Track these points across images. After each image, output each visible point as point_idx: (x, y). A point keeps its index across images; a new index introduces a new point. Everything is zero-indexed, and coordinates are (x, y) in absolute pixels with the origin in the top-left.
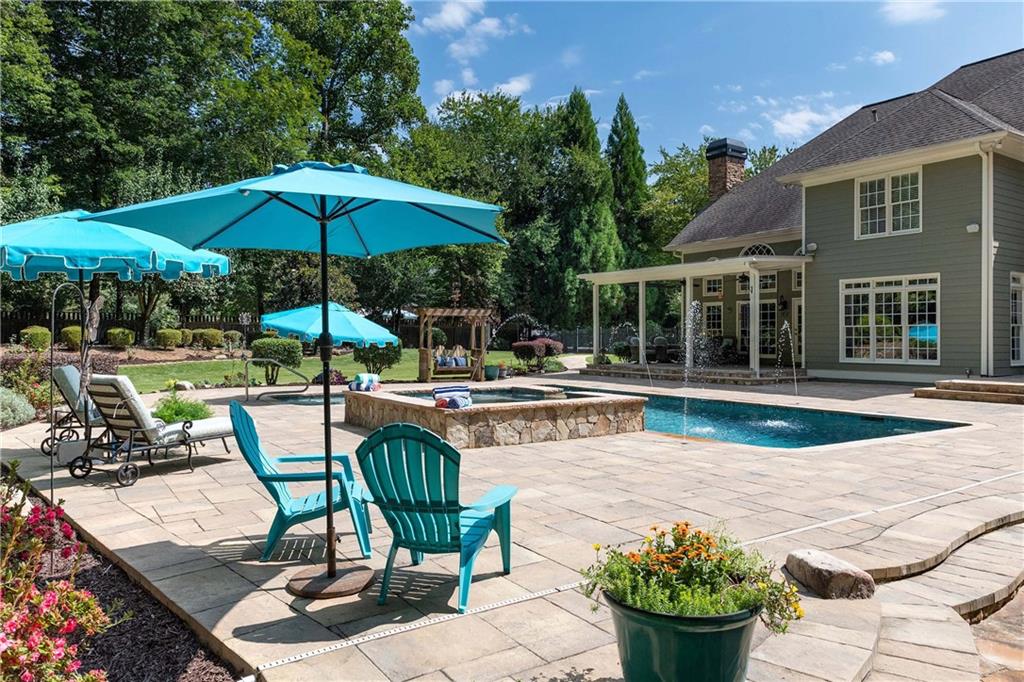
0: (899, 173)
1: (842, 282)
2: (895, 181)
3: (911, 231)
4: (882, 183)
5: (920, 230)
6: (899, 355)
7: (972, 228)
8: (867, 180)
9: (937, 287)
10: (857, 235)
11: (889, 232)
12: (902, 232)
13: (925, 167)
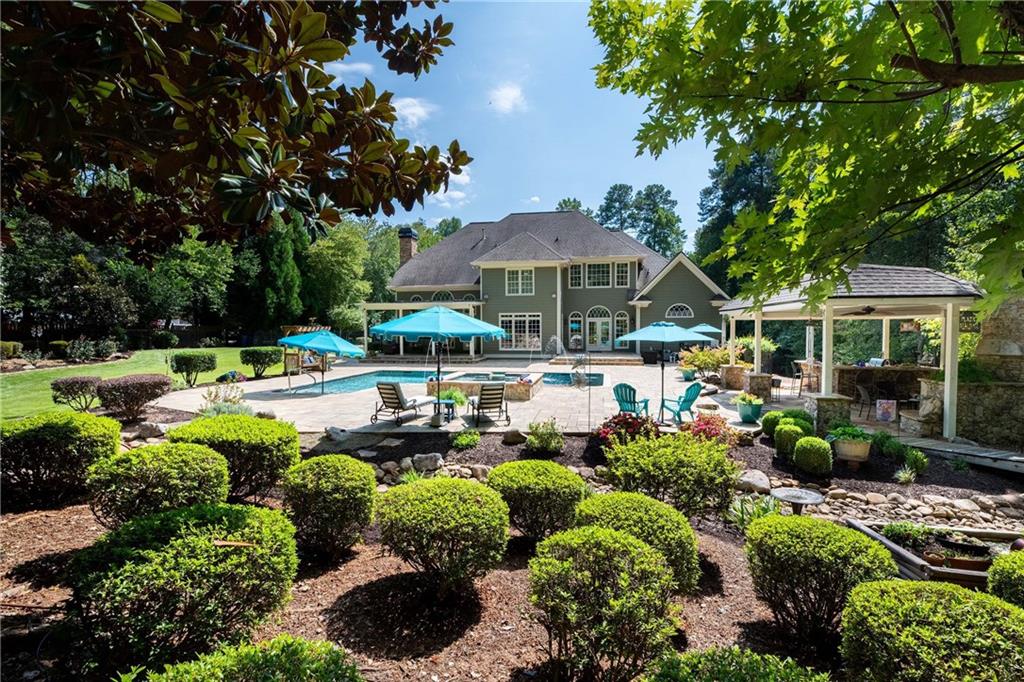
0: (525, 269)
1: (500, 314)
2: (523, 272)
3: (529, 294)
4: (517, 272)
5: (533, 294)
6: (525, 346)
7: (554, 296)
8: (511, 269)
9: (540, 319)
10: (507, 294)
11: (520, 294)
12: (525, 294)
13: (536, 268)
